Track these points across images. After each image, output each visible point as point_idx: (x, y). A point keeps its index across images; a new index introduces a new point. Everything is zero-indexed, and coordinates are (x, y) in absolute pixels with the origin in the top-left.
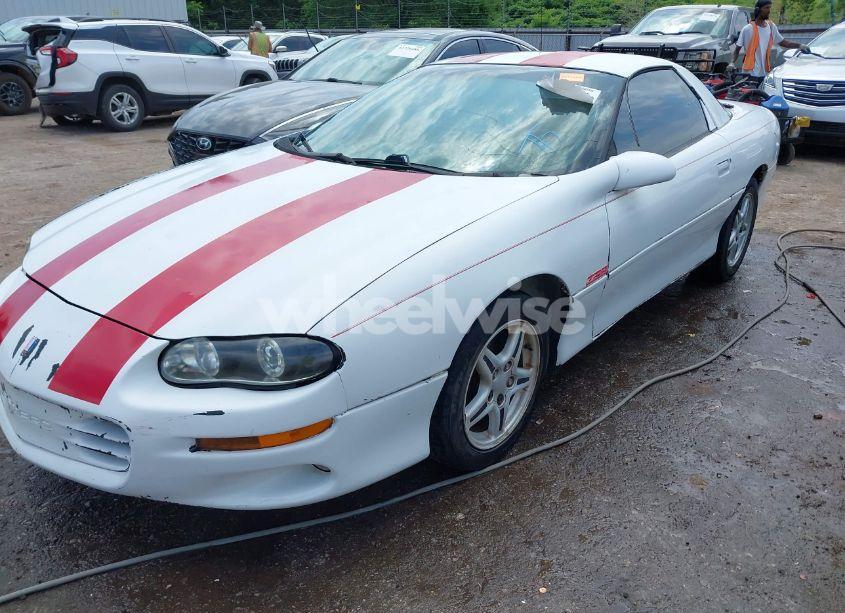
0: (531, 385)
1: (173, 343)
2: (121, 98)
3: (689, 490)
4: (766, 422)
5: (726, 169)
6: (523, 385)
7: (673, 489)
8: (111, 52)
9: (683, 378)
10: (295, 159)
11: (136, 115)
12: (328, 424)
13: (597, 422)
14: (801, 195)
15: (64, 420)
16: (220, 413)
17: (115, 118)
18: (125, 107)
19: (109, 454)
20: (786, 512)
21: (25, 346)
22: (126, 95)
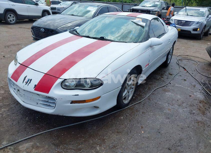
0: (134, 90)
1: (65, 80)
2: (10, 15)
3: (168, 111)
4: (180, 97)
5: (169, 42)
6: (133, 89)
7: (165, 111)
8: (8, 3)
9: (162, 88)
11: (15, 20)
12: (99, 97)
13: (146, 98)
14: (179, 47)
15: (38, 97)
16: (78, 95)
17: (9, 21)
18: (12, 18)
19: (49, 105)
20: (187, 115)
22: (12, 15)
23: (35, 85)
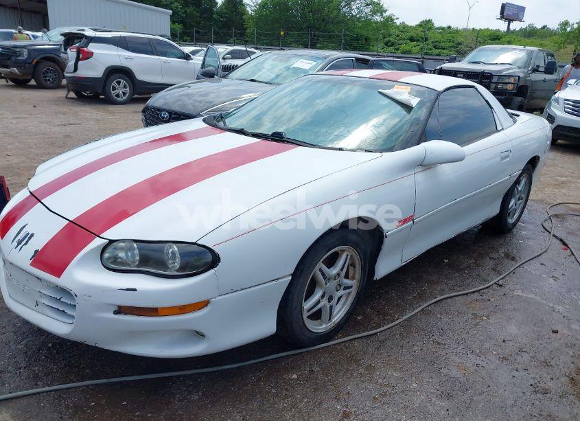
0: (354, 291)
1: (111, 242)
2: (119, 83)
3: (454, 372)
4: (518, 331)
5: (507, 157)
6: (347, 291)
7: (444, 371)
8: (116, 53)
9: (465, 297)
10: (214, 130)
11: (127, 95)
12: (205, 304)
14: (570, 179)
15: (37, 287)
16: (135, 290)
17: (114, 95)
18: (121, 89)
19: (63, 311)
20: (521, 394)
21: (20, 237)
22: (122, 81)
23: (36, 252)
